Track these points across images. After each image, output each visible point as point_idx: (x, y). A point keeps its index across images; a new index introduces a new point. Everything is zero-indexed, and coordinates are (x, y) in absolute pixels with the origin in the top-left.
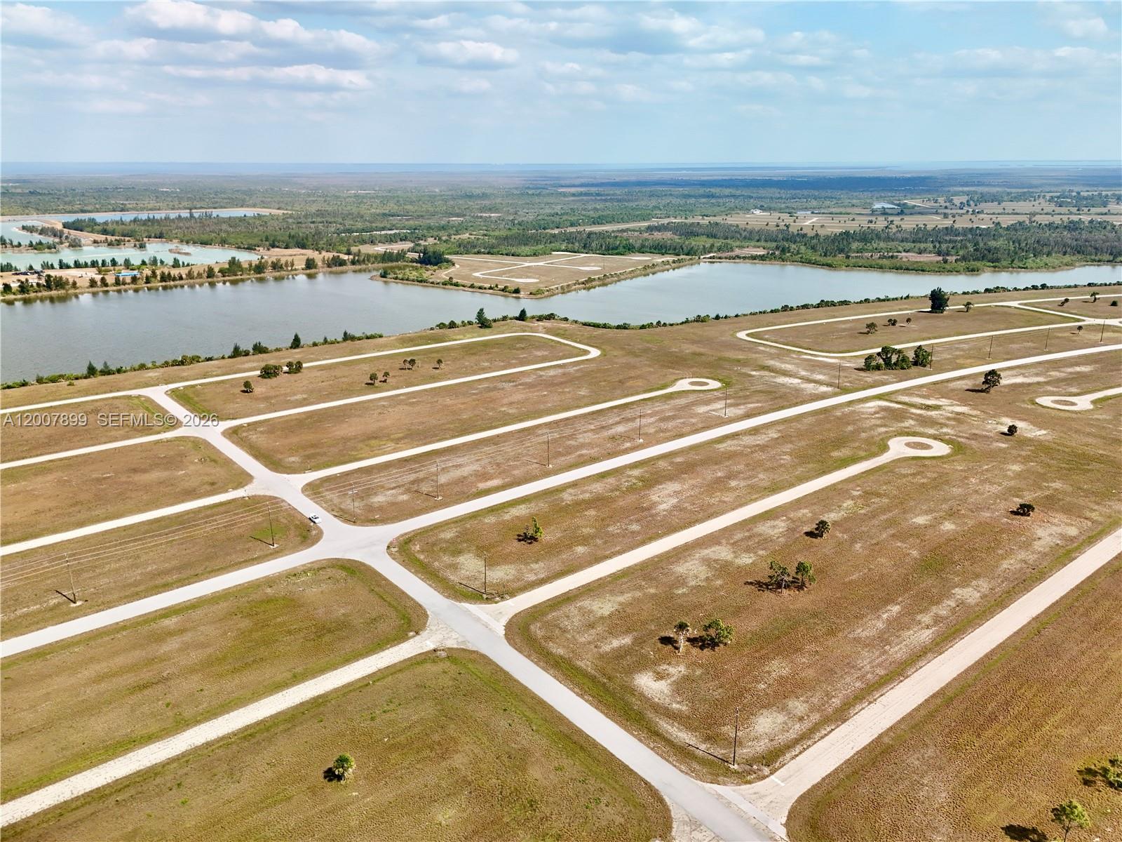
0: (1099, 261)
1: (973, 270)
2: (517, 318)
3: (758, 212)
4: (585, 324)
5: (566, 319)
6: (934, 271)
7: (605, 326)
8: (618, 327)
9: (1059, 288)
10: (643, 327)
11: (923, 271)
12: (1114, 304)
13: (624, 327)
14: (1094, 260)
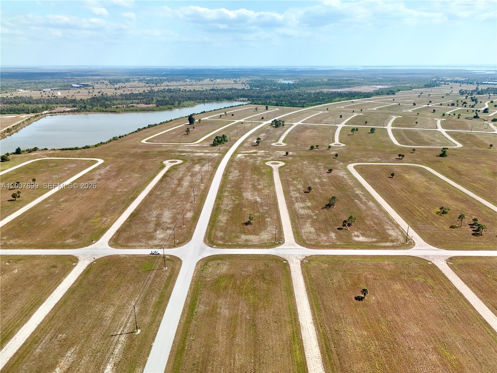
0: (200, 102)
1: (170, 109)
2: (14, 154)
3: (21, 90)
4: (63, 149)
5: (46, 149)
6: (158, 110)
7: (76, 149)
8: (84, 148)
9: (208, 112)
10: (96, 146)
11: (154, 110)
12: (233, 115)
13: (87, 147)
14: (198, 102)
